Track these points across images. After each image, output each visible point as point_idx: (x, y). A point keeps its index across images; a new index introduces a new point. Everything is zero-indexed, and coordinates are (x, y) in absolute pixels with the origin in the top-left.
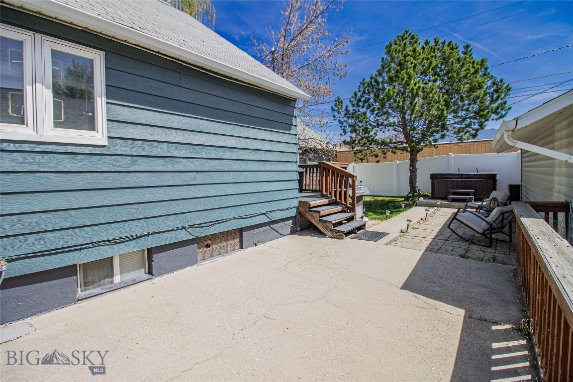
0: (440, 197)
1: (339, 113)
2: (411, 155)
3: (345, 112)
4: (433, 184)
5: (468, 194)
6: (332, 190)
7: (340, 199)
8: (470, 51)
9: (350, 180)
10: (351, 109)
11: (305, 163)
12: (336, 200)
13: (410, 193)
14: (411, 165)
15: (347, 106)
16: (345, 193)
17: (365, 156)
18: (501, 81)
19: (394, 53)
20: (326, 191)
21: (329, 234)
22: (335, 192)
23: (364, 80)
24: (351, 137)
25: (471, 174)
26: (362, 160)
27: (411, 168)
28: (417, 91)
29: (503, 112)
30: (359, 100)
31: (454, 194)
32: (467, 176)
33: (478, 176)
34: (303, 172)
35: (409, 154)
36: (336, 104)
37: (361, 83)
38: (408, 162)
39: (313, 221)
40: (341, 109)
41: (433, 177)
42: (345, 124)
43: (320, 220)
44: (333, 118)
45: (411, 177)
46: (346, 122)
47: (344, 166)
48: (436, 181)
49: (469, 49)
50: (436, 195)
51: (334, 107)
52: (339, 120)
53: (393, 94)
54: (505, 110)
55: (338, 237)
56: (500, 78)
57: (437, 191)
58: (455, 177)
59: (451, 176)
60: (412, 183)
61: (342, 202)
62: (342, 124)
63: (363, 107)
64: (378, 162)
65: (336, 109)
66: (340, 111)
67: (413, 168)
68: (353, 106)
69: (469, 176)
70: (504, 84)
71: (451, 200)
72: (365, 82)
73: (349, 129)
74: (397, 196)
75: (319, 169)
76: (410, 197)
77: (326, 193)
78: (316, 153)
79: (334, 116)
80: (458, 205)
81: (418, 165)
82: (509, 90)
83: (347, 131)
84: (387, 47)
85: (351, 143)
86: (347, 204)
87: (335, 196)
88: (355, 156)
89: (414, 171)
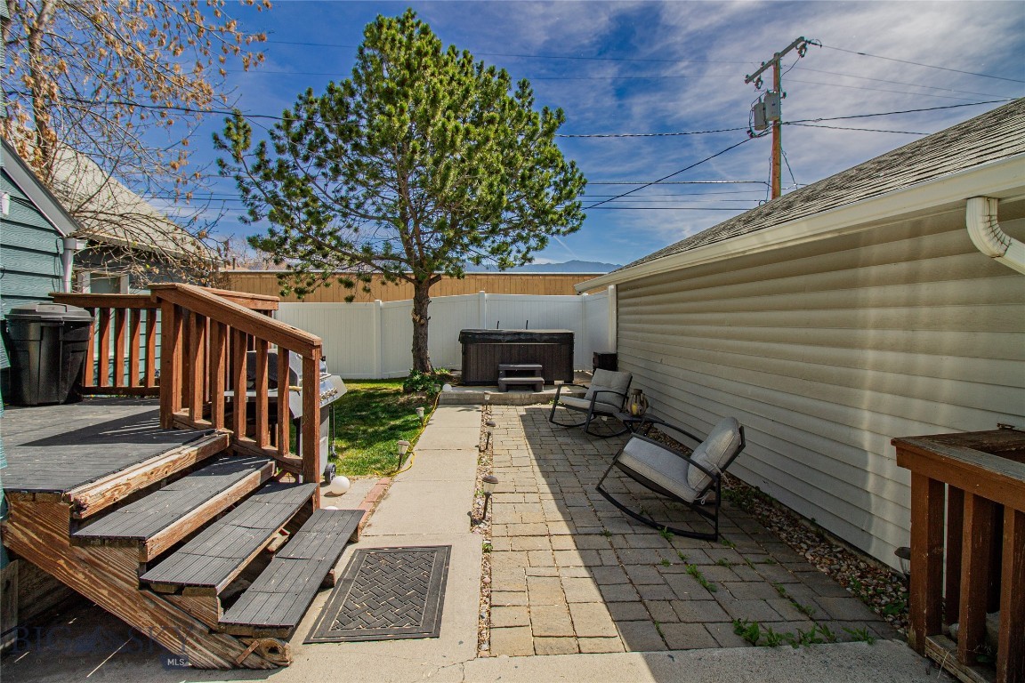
0: (479, 380)
1: (237, 158)
2: (417, 288)
3: (256, 161)
4: (465, 353)
5: (531, 373)
6: (213, 396)
7: (253, 431)
8: (530, 95)
9: (296, 361)
10: (273, 157)
11: (118, 289)
12: (234, 438)
13: (414, 373)
14: (416, 312)
15: (263, 145)
16: (274, 407)
17: (309, 284)
18: (572, 167)
19: (387, 47)
20: (187, 402)
21: (203, 654)
22: (230, 407)
23: (309, 93)
24: (272, 233)
25: (536, 334)
26: (300, 292)
27: (418, 318)
28: (453, 136)
29: (576, 223)
30: (298, 138)
31: (509, 373)
32: (529, 337)
33: (546, 337)
34: (86, 324)
35: (411, 286)
36: (229, 129)
37: (300, 98)
38: (410, 302)
39: (102, 596)
40: (245, 149)
41: (467, 338)
42: (255, 191)
43: (145, 585)
44: (220, 169)
45: (416, 338)
46: (258, 185)
47: (260, 305)
48: (472, 348)
49: (528, 91)
50: (472, 378)
51: (222, 137)
52: (238, 178)
53: (401, 127)
54: (577, 219)
55: (255, 660)
56: (571, 160)
57: (473, 367)
58: (508, 338)
59: (501, 337)
60: (419, 350)
61: (259, 444)
62: (247, 191)
63: (306, 159)
64: (350, 299)
65: (229, 143)
66: (242, 154)
67: (421, 319)
68: (280, 150)
69: (531, 337)
70: (577, 171)
71: (504, 387)
72: (313, 98)
73: (267, 209)
74: (379, 377)
75: (159, 313)
76: (417, 382)
77: (183, 412)
78: (157, 263)
79: (221, 164)
80: (519, 396)
81: (431, 310)
82: (584, 184)
83: (263, 212)
84: (369, 29)
85: (273, 246)
86: (280, 453)
87: (230, 422)
88: (280, 283)
89: (423, 325)
